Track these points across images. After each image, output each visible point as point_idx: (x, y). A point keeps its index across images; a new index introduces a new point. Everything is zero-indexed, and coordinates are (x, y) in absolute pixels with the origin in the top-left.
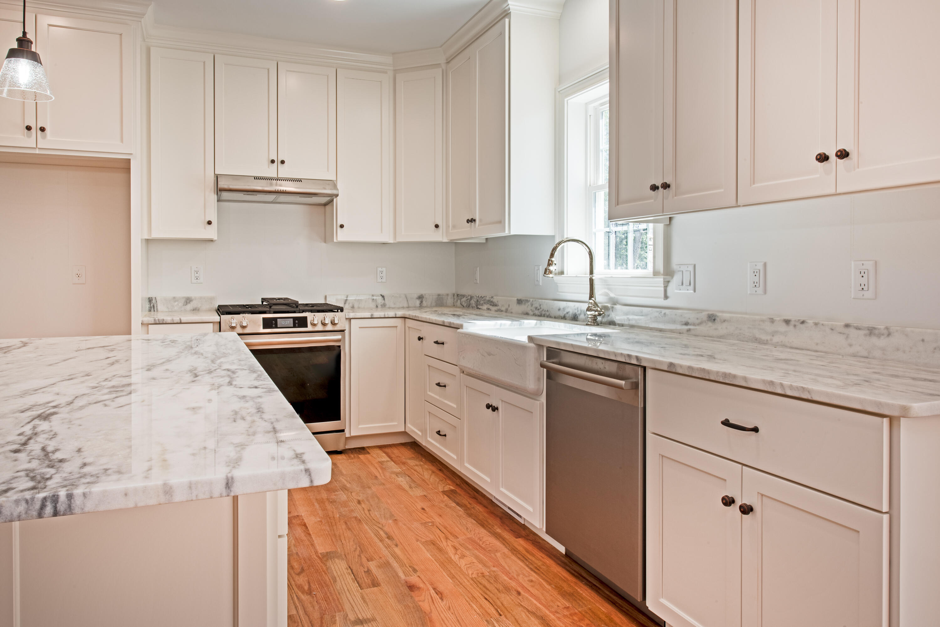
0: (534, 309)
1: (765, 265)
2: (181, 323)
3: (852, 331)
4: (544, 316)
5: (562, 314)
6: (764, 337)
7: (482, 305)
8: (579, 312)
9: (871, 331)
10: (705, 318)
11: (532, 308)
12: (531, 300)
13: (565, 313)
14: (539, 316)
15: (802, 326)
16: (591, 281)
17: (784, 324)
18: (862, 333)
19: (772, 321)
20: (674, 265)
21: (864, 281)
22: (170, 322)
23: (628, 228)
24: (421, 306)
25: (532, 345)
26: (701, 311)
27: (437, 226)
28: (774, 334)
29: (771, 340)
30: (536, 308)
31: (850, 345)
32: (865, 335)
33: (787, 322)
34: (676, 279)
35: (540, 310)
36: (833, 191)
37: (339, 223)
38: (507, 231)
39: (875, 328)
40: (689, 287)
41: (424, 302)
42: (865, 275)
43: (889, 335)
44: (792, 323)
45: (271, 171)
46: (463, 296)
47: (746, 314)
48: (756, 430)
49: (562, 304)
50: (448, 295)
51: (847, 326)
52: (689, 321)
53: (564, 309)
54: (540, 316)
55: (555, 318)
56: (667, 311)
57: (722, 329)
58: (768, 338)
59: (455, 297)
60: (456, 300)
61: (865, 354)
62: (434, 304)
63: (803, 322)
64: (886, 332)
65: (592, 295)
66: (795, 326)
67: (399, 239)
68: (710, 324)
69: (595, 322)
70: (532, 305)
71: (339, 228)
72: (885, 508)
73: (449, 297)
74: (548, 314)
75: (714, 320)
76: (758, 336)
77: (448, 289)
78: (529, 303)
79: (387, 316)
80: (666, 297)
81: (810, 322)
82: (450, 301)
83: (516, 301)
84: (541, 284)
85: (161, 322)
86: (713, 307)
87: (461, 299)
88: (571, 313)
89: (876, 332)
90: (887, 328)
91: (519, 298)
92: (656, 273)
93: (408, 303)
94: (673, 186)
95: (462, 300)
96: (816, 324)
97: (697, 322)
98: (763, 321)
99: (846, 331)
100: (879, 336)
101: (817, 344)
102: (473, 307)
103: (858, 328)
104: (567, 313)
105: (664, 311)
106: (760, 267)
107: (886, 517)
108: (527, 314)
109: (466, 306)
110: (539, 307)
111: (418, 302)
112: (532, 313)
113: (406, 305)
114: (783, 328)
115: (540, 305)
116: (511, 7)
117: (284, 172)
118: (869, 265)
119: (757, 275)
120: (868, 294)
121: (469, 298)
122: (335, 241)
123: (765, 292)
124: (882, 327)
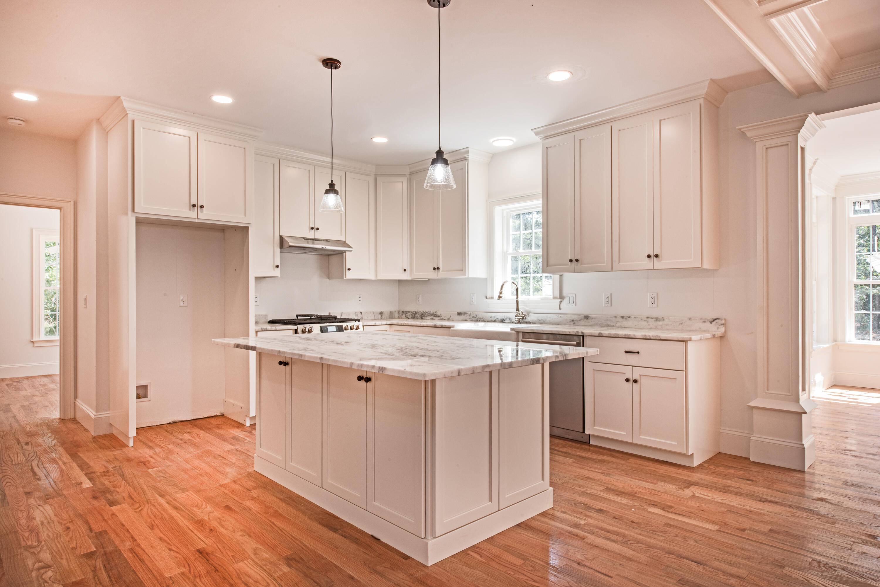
0: (472, 318)
1: (611, 294)
2: (276, 330)
3: (649, 319)
4: (480, 321)
5: (493, 319)
6: (612, 324)
7: (427, 317)
8: (506, 318)
9: (657, 319)
10: (583, 318)
11: (470, 317)
12: (469, 313)
13: (496, 318)
14: (475, 321)
15: (629, 319)
16: (517, 302)
17: (621, 318)
18: (654, 320)
19: (616, 317)
20: (565, 293)
21: (653, 301)
22: (270, 330)
23: (530, 275)
24: (381, 318)
25: (514, 332)
26: (580, 315)
27: (405, 270)
28: (617, 322)
29: (615, 325)
30: (473, 317)
31: (649, 325)
32: (655, 321)
33: (623, 317)
34: (565, 301)
35: (476, 318)
36: (653, 268)
37: (348, 267)
38: (467, 276)
39: (658, 318)
40: (573, 304)
41: (383, 316)
42: (654, 299)
43: (663, 320)
44: (625, 318)
45: (310, 235)
46: (409, 312)
47: (602, 315)
48: (638, 353)
49: (493, 315)
50: (395, 312)
51: (648, 318)
52: (575, 319)
53: (494, 317)
54: (477, 321)
55: (488, 321)
56: (562, 315)
57: (591, 322)
58: (614, 324)
59: (401, 313)
60: (401, 315)
61: (655, 328)
62: (388, 317)
63: (629, 317)
64: (662, 319)
65: (517, 309)
66: (626, 319)
67: (379, 277)
68: (585, 320)
69: (519, 322)
70: (470, 315)
71: (347, 271)
72: (684, 370)
73: (396, 313)
74: (482, 320)
75: (588, 318)
76: (609, 324)
77: (394, 308)
78: (468, 315)
79: (382, 324)
80: (560, 309)
81: (633, 317)
82: (396, 315)
83: (457, 314)
84: (475, 304)
85: (265, 330)
86: (586, 313)
87: (406, 313)
88: (500, 319)
89: (659, 319)
90: (662, 318)
91: (459, 312)
92: (554, 298)
93: (375, 317)
94: (580, 261)
95: (407, 315)
96: (635, 318)
97: (579, 319)
98: (612, 317)
99: (647, 320)
100: (660, 321)
101: (635, 325)
102: (417, 319)
103: (652, 318)
104: (497, 319)
105: (560, 315)
106: (609, 295)
107: (685, 372)
108: (466, 320)
109: (411, 318)
110: (475, 317)
111: (380, 316)
112: (470, 320)
113: (373, 318)
114: (621, 320)
115: (476, 316)
116: (469, 156)
117: (318, 235)
118: (655, 295)
119: (608, 298)
120: (655, 305)
121: (414, 313)
122: (344, 278)
123: (611, 305)
124: (661, 317)
